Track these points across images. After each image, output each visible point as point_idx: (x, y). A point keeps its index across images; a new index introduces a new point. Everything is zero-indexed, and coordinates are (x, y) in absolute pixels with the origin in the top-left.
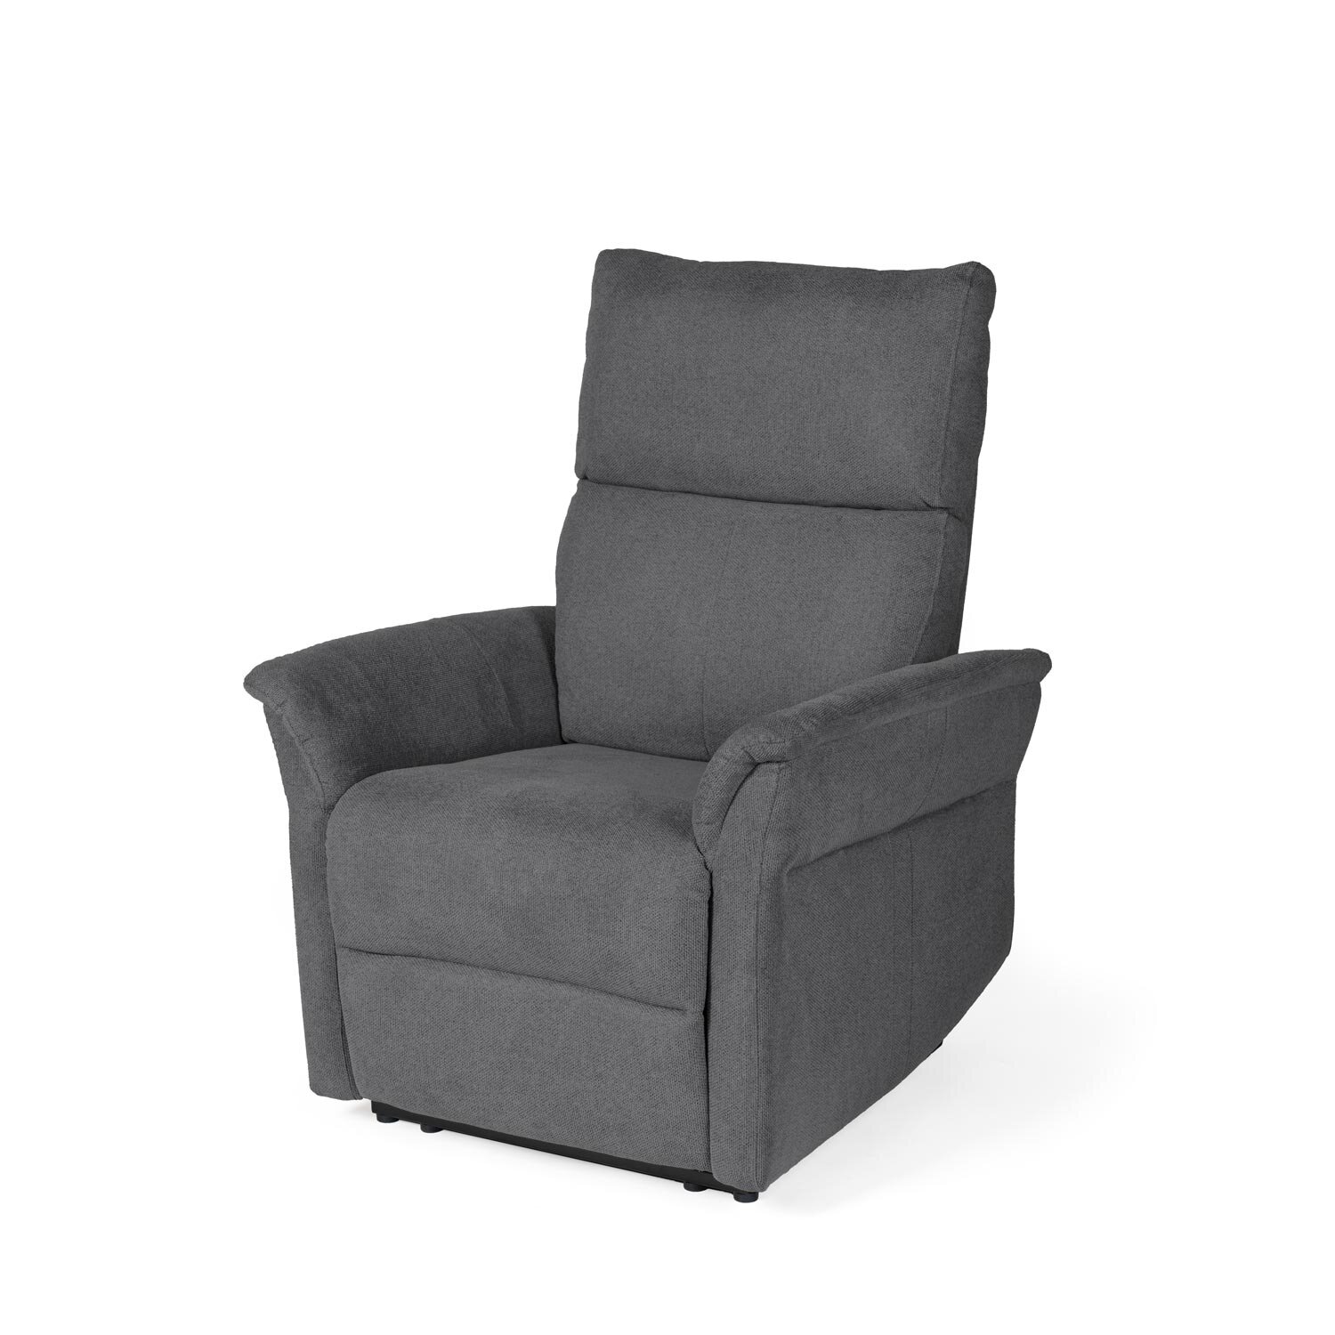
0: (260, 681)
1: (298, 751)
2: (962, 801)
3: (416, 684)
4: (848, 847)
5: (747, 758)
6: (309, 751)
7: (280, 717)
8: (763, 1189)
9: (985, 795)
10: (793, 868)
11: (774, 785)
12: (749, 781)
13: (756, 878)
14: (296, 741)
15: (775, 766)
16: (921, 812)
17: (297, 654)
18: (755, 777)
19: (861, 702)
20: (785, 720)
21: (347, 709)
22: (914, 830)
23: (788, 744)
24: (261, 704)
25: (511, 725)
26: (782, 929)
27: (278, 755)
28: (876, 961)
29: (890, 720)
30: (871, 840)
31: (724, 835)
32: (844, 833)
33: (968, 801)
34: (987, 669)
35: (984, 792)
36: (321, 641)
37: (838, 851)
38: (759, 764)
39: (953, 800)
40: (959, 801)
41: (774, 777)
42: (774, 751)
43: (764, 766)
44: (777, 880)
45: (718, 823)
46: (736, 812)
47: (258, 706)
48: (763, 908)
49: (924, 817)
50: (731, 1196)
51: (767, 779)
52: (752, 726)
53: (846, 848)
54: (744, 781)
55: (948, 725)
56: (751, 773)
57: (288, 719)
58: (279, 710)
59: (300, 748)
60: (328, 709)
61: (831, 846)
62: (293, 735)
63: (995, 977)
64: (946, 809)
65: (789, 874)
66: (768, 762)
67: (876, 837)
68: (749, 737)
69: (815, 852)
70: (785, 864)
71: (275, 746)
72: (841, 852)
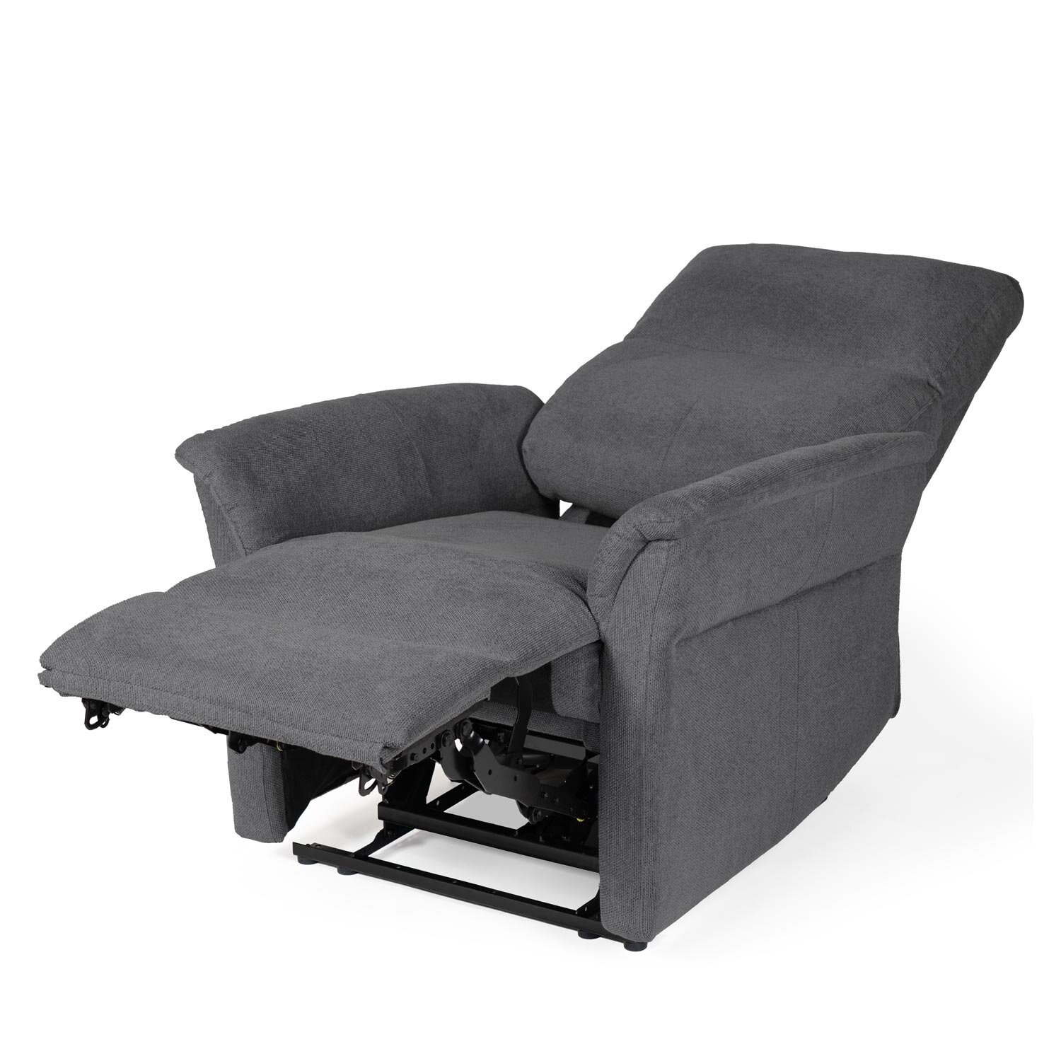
0: (189, 453)
1: (224, 519)
2: (848, 575)
3: (339, 456)
4: (736, 619)
5: (639, 537)
6: (234, 520)
7: (208, 487)
8: (650, 940)
9: (871, 568)
10: (682, 639)
11: (664, 561)
12: (641, 557)
13: (646, 650)
14: (223, 508)
15: (665, 544)
16: (809, 585)
17: (225, 429)
18: (646, 554)
19: (748, 483)
20: (675, 501)
21: (271, 480)
22: (801, 602)
23: (677, 523)
24: (192, 475)
25: (429, 495)
26: (670, 697)
27: (206, 521)
28: (762, 725)
29: (777, 500)
30: (759, 611)
31: (617, 608)
32: (732, 606)
33: (854, 574)
34: (873, 452)
35: (870, 565)
36: (249, 417)
37: (727, 622)
38: (650, 541)
39: (840, 573)
40: (845, 574)
41: (664, 554)
42: (664, 530)
43: (654, 544)
44: (666, 651)
45: (611, 596)
46: (628, 587)
47: (189, 476)
48: (651, 677)
49: (811, 590)
50: (622, 945)
51: (657, 556)
52: (644, 506)
53: (734, 620)
54: (636, 557)
55: (835, 505)
56: (643, 550)
57: (215, 489)
58: (207, 480)
59: (226, 516)
60: (252, 479)
61: (719, 618)
62: (220, 504)
63: (878, 737)
64: (833, 582)
65: (678, 645)
66: (658, 540)
67: (764, 609)
68: (640, 516)
69: (703, 624)
70: (674, 636)
71: (204, 514)
72: (729, 624)
